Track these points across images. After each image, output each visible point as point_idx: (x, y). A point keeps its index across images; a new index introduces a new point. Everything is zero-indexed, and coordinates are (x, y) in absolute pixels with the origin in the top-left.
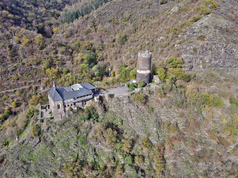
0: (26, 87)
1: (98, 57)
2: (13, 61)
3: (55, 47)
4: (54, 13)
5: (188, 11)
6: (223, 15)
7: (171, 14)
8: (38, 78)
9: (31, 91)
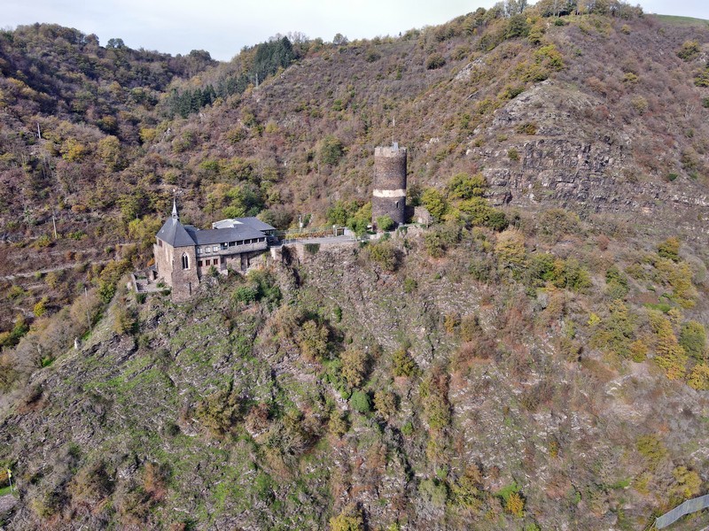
0: (73, 266)
1: (268, 196)
2: (38, 199)
3: (152, 168)
4: (143, 95)
5: (495, 79)
6: (578, 82)
7: (455, 86)
8: (107, 242)
9: (88, 275)
